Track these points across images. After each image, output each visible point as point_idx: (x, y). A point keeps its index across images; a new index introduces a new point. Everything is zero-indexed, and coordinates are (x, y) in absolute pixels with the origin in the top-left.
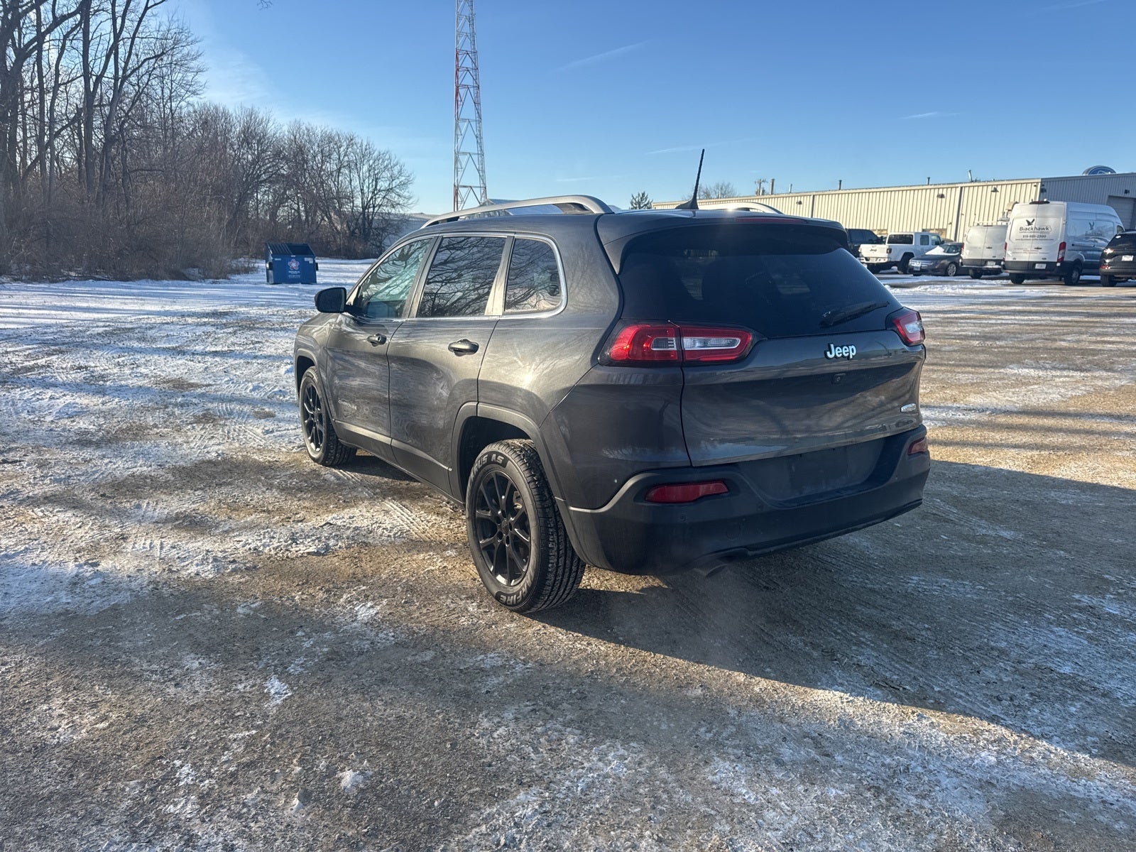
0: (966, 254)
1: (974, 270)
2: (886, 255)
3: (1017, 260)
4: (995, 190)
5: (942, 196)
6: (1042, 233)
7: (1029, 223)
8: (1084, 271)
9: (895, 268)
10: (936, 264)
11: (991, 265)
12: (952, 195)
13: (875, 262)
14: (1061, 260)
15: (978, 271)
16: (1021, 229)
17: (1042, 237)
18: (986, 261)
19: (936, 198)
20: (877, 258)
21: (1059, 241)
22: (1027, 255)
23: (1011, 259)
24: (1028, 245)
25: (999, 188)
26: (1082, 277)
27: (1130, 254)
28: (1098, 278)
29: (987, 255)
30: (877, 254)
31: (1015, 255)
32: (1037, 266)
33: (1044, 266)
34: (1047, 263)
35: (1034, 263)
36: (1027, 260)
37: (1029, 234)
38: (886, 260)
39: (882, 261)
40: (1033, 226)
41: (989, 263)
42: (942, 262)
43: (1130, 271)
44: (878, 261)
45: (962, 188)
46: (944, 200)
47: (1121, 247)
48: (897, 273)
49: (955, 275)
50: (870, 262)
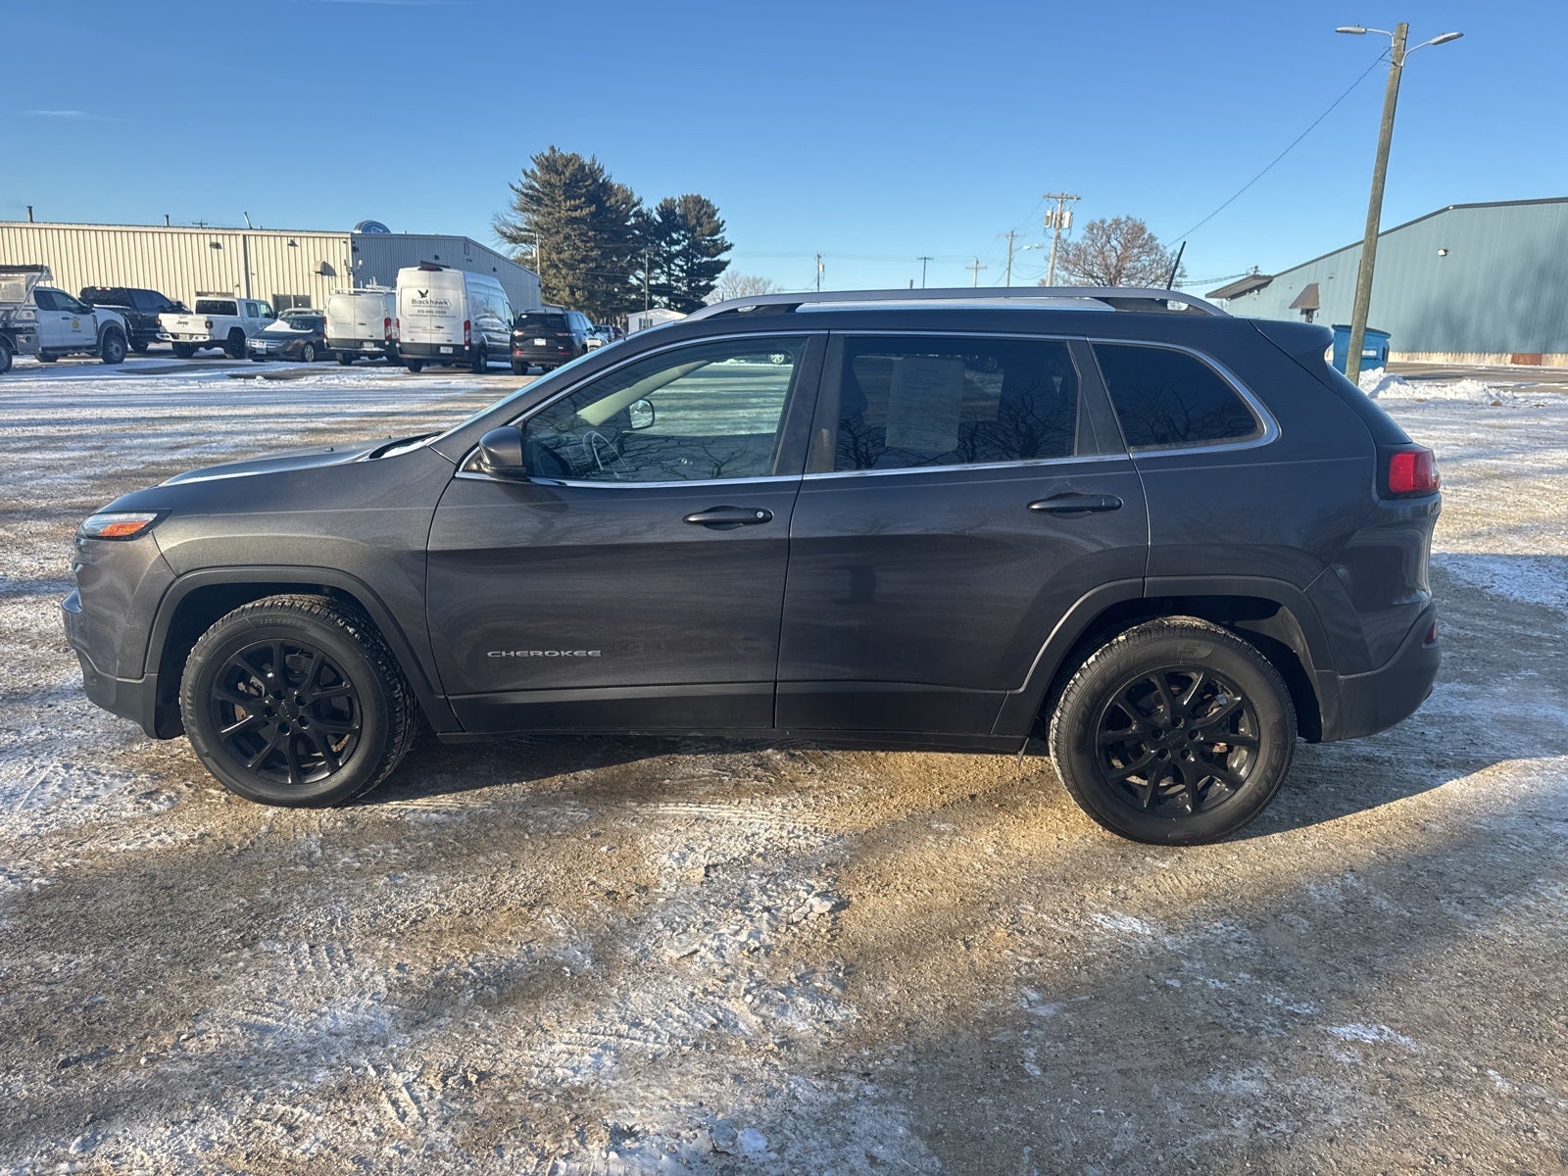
0: (331, 332)
1: (344, 354)
2: (205, 331)
3: (416, 341)
4: (293, 244)
5: (217, 246)
6: (441, 308)
7: (423, 295)
8: (489, 356)
9: (219, 350)
10: (288, 344)
11: (369, 347)
12: (233, 245)
13: (188, 340)
14: (468, 343)
15: (350, 355)
16: (414, 301)
17: (442, 313)
18: (361, 342)
19: (208, 248)
20: (192, 335)
21: (463, 319)
22: (427, 335)
23: (408, 340)
24: (425, 322)
25: (297, 241)
26: (489, 364)
27: (542, 337)
28: (509, 365)
29: (361, 333)
30: (191, 328)
31: (413, 336)
32: (443, 350)
33: (450, 350)
34: (454, 346)
35: (438, 346)
36: (428, 342)
37: (425, 309)
38: (208, 338)
39: (201, 339)
40: (428, 298)
41: (365, 344)
42: (296, 341)
43: (545, 357)
44: (194, 339)
45: (244, 236)
46: (220, 251)
47: (530, 329)
48: (222, 357)
49: (314, 361)
50: (180, 340)
